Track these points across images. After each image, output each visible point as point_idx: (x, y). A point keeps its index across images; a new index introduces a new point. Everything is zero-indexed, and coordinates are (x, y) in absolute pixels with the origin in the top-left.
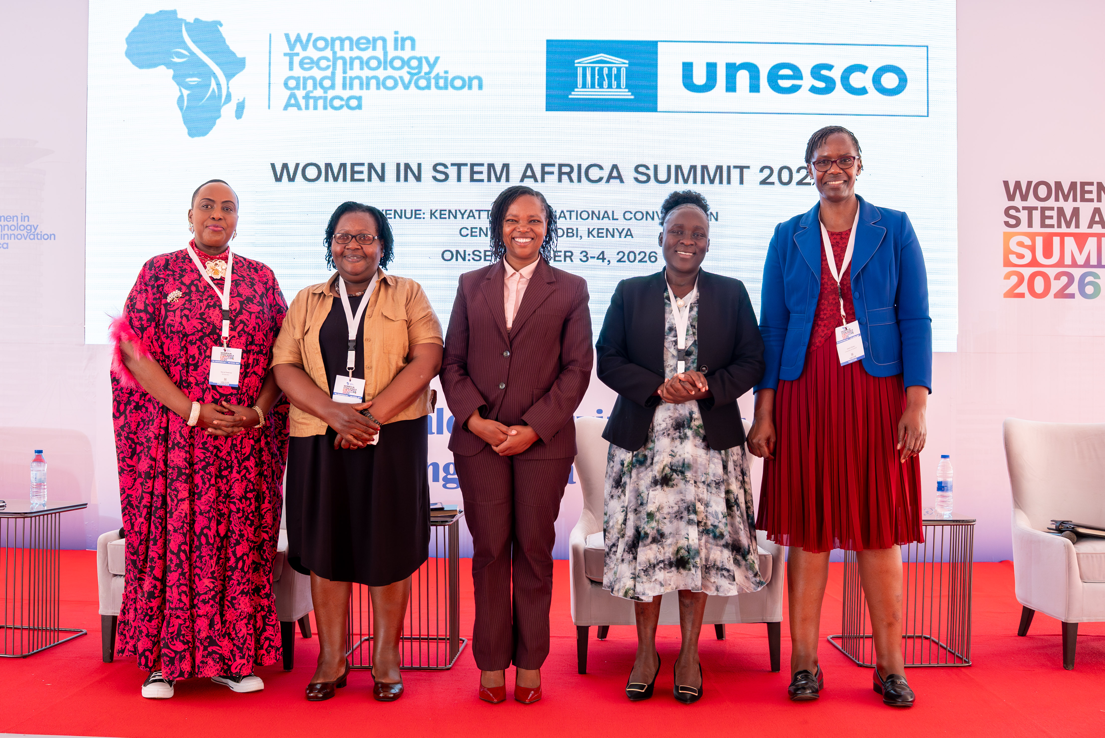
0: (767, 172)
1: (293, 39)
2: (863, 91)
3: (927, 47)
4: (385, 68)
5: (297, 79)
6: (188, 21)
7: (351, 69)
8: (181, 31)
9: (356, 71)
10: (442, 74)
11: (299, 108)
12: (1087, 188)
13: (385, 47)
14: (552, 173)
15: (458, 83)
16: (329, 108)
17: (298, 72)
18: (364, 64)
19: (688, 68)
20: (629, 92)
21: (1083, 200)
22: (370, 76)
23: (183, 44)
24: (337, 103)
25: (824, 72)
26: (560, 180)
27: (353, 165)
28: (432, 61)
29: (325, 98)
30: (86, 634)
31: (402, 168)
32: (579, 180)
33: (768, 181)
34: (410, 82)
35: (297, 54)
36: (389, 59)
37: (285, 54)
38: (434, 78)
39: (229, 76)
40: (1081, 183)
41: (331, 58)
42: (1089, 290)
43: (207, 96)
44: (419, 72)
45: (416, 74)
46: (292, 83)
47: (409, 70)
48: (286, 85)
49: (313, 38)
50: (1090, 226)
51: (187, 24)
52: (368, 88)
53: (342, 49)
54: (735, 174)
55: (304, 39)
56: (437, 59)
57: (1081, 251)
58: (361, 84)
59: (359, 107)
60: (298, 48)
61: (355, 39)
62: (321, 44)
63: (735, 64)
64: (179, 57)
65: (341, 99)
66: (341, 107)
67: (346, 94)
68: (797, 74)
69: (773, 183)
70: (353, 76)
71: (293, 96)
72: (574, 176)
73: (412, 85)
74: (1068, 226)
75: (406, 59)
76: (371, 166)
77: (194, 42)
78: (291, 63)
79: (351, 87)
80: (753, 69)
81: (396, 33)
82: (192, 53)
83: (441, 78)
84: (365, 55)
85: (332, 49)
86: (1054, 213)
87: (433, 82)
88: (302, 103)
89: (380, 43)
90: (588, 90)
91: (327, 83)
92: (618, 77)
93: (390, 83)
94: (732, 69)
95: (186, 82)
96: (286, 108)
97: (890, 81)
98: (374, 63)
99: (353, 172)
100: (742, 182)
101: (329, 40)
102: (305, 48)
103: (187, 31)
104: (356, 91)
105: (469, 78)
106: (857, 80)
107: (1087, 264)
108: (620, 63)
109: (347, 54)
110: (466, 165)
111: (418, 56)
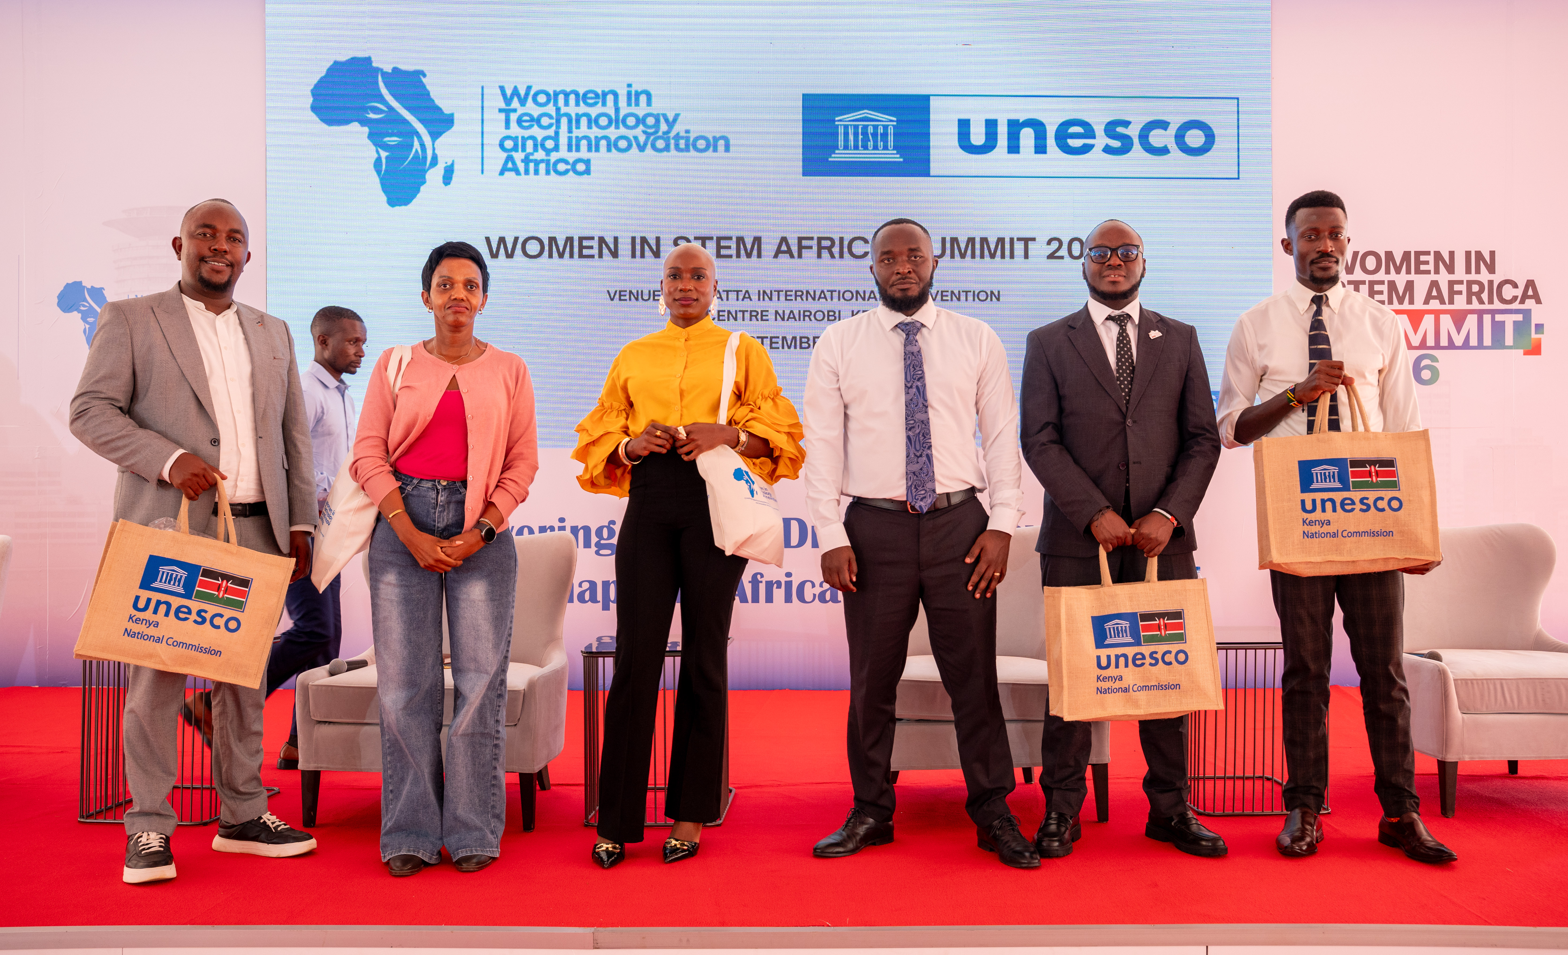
0: (1055, 244)
1: (509, 92)
2: (1164, 151)
3: (1238, 99)
4: (617, 127)
5: (515, 139)
6: (385, 70)
7: (578, 127)
8: (377, 82)
9: (584, 129)
10: (682, 134)
11: (518, 173)
12: (1423, 258)
13: (616, 101)
14: (811, 247)
15: (701, 144)
16: (552, 172)
17: (515, 130)
18: (593, 122)
19: (964, 125)
20: (897, 154)
21: (1418, 271)
22: (599, 136)
23: (381, 99)
24: (561, 167)
25: (1120, 130)
26: (819, 256)
27: (581, 239)
28: (671, 119)
29: (548, 162)
30: (279, 792)
31: (638, 241)
32: (841, 256)
33: (1056, 255)
34: (646, 144)
35: (515, 110)
36: (621, 117)
37: (501, 110)
38: (674, 138)
39: (435, 135)
40: (1415, 252)
41: (554, 114)
42: (1426, 374)
43: (410, 159)
44: (657, 132)
45: (652, 134)
46: (509, 144)
47: (644, 129)
48: (501, 146)
49: (532, 93)
50: (1426, 302)
51: (384, 74)
52: (597, 150)
53: (567, 104)
54: (1019, 247)
55: (522, 92)
56: (676, 117)
57: (1416, 330)
58: (589, 146)
59: (587, 172)
60: (515, 104)
61: (581, 93)
62: (542, 98)
63: (1018, 120)
64: (375, 113)
65: (567, 163)
66: (566, 172)
67: (572, 156)
68: (1089, 133)
69: (1062, 257)
70: (580, 135)
71: (510, 158)
72: (836, 250)
73: (649, 146)
74: (1401, 302)
75: (641, 117)
76: (602, 240)
77: (393, 95)
78: (507, 121)
79: (578, 150)
80: (1038, 126)
81: (629, 86)
82: (390, 108)
83: (682, 138)
84: (594, 112)
85: (556, 104)
86: (1384, 288)
87: (672, 142)
88: (521, 167)
89: (610, 98)
90: (850, 152)
91: (550, 144)
92: (885, 135)
93: (623, 144)
94: (1015, 127)
95: (385, 142)
96: (502, 173)
97: (1195, 139)
98: (603, 121)
99: (581, 247)
100: (1026, 256)
101: (552, 93)
102: (523, 102)
103: (384, 82)
104: (584, 154)
105: (714, 138)
106: (1157, 138)
107: (1423, 345)
108: (887, 120)
109: (572, 110)
110: (711, 238)
111: (655, 113)
